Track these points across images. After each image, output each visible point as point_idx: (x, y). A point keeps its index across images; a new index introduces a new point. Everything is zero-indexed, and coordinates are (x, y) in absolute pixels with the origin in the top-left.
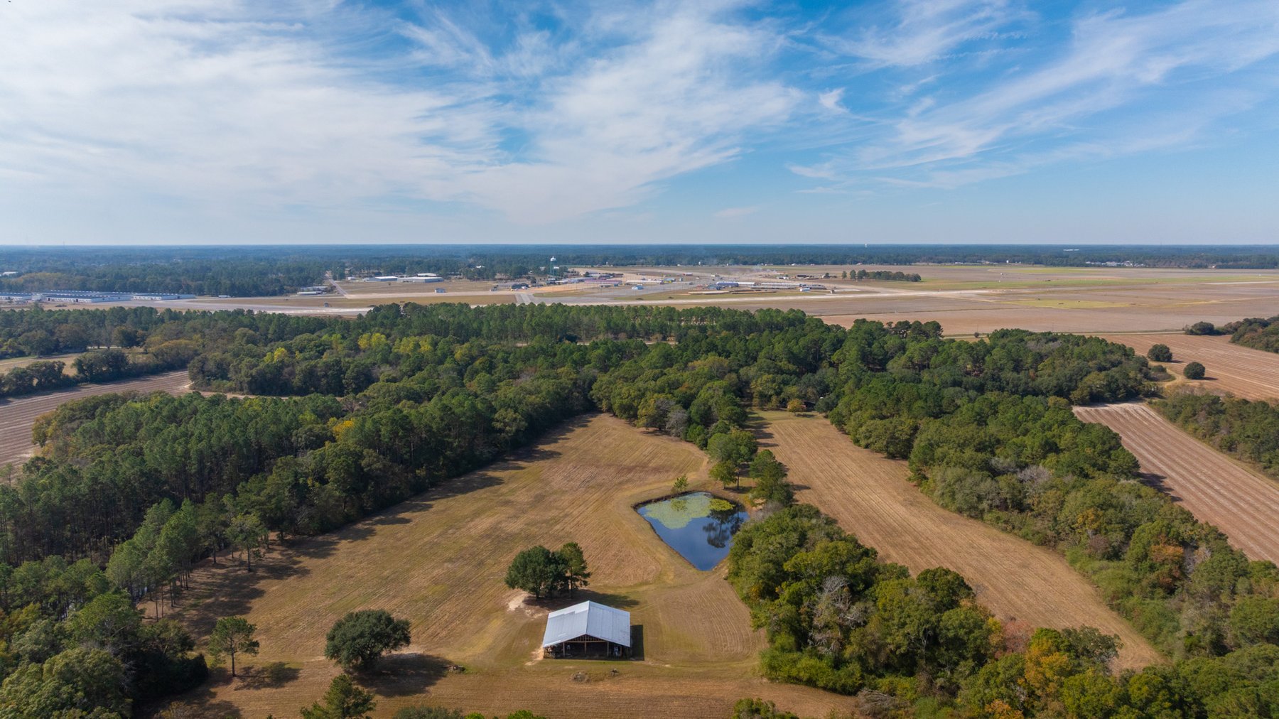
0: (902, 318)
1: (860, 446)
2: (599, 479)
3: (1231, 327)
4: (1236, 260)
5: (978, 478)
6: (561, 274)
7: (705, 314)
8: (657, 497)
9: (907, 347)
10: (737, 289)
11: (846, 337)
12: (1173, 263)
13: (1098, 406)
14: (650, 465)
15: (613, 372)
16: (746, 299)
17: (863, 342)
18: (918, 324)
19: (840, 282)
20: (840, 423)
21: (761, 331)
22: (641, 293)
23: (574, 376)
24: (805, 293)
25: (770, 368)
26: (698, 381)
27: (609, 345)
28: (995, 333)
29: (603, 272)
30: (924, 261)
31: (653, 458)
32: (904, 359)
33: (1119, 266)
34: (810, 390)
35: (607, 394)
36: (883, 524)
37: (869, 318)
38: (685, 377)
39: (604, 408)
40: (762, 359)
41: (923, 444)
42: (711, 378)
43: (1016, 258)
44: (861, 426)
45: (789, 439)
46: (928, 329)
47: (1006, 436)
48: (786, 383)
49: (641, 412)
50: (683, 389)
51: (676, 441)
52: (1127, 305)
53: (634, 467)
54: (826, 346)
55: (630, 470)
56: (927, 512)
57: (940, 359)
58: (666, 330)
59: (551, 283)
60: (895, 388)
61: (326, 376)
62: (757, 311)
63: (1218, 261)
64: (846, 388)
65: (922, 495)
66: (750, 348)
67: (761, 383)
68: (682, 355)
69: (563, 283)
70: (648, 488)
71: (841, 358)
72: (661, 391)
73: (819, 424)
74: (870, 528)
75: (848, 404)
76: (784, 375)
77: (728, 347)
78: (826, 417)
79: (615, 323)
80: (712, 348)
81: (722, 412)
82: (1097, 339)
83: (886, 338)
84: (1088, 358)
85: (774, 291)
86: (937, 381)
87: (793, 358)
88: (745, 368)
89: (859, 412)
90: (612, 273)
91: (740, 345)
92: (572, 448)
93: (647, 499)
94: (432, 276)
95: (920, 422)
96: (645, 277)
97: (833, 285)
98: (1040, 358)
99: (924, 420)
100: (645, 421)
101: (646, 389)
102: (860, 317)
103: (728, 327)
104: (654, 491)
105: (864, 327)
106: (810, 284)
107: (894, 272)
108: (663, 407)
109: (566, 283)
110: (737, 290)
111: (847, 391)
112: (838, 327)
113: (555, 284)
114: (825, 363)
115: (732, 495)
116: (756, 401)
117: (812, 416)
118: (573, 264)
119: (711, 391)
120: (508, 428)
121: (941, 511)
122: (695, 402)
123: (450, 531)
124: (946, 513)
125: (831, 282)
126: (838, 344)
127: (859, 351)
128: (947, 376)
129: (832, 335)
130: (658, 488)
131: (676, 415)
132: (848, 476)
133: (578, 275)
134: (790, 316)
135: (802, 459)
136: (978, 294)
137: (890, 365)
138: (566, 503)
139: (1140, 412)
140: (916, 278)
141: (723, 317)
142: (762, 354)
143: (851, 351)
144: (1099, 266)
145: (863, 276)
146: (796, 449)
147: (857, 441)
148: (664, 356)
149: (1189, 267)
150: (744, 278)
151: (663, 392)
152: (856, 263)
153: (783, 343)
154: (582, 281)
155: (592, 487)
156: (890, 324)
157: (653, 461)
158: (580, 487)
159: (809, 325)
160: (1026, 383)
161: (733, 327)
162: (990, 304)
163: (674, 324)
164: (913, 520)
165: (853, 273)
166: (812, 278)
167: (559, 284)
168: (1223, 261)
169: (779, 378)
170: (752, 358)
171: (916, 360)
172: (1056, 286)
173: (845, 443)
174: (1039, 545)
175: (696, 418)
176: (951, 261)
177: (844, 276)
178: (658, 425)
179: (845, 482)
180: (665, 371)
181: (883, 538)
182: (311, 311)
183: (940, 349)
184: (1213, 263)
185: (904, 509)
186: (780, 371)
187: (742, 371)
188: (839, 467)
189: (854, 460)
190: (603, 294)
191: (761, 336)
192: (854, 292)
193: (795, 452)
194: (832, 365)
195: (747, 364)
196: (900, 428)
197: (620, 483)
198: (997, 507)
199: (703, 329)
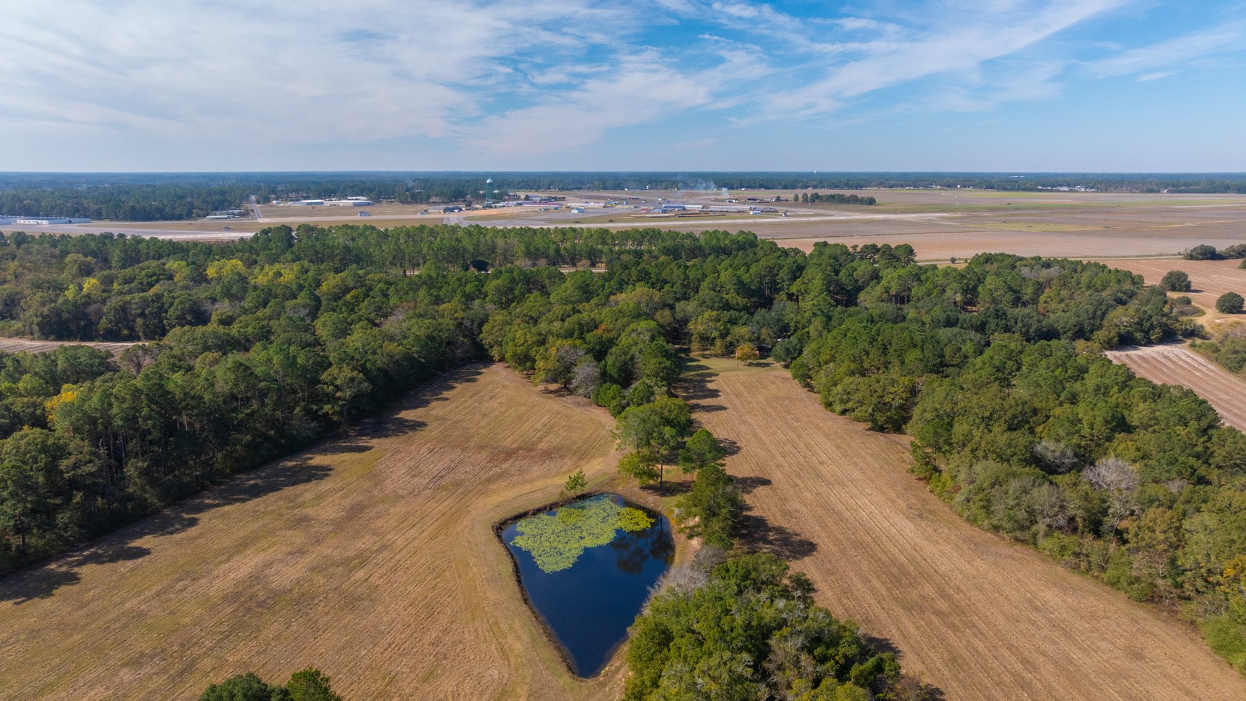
0: (869, 242)
1: (833, 411)
2: (460, 474)
3: (1233, 251)
4: (1186, 184)
5: (1027, 481)
6: (499, 198)
7: (643, 237)
8: (537, 506)
9: (880, 274)
10: (684, 212)
11: (807, 263)
12: (1124, 188)
13: (1128, 350)
14: (540, 446)
15: (515, 308)
16: (692, 222)
17: (829, 268)
18: (887, 247)
19: (791, 206)
20: (805, 379)
21: (705, 256)
22: (582, 216)
23: (459, 315)
24: (755, 216)
25: (714, 302)
26: (619, 321)
27: (515, 274)
28: (977, 258)
29: (544, 195)
30: (874, 186)
31: (546, 434)
32: (879, 289)
33: (1071, 191)
34: (764, 331)
35: (500, 339)
36: (884, 558)
37: (831, 241)
38: (603, 315)
39: (496, 358)
40: (705, 291)
41: (928, 416)
42: (638, 316)
43: (967, 183)
44: (836, 385)
45: (737, 402)
46: (898, 253)
47: (1044, 404)
48: (733, 322)
49: (540, 364)
50: (599, 332)
51: (585, 405)
52: (1101, 228)
53: (516, 450)
54: (783, 274)
55: (510, 454)
56: (947, 531)
57: (923, 289)
58: (594, 255)
59: (487, 206)
60: (879, 330)
61: (142, 315)
62: (702, 233)
63: (1168, 185)
64: (811, 329)
65: (932, 496)
66: (691, 277)
67: (701, 323)
68: (603, 286)
69: (500, 207)
70: (527, 488)
71: (802, 288)
72: (569, 334)
73: (777, 376)
74: (865, 566)
75: (817, 353)
76: (732, 312)
77: (664, 275)
78: (787, 367)
79: (535, 247)
80: (644, 277)
81: (648, 366)
82: (1096, 264)
83: (855, 264)
84: (1100, 288)
85: (723, 214)
86: (927, 319)
87: (742, 287)
88: (682, 302)
89: (831, 365)
90: (554, 196)
91: (678, 273)
92: (437, 418)
93: (522, 511)
94: (363, 199)
95: (918, 380)
96: (588, 200)
97: (785, 209)
98: (1040, 287)
99: (923, 378)
100: (543, 377)
101: (550, 332)
102: (821, 240)
103: (667, 251)
104: (536, 495)
105: (827, 251)
106: (761, 207)
107: (848, 195)
108: (569, 359)
109: (504, 206)
110: (685, 214)
111: (813, 333)
112: (797, 251)
113: (491, 207)
114: (782, 296)
115: (651, 500)
116: (695, 345)
117: (767, 365)
118: (518, 188)
119: (634, 335)
120: (338, 394)
121: (967, 528)
122: (614, 349)
123: (180, 585)
124: (973, 532)
125: (782, 206)
126: (798, 271)
127: (824, 279)
128: (937, 312)
129: (790, 260)
130: (542, 490)
131: (585, 369)
132: (822, 463)
133: (518, 198)
134: (740, 238)
135: (755, 434)
136: (938, 217)
137: (862, 296)
138: (393, 522)
139: (1184, 358)
140: (871, 201)
141: (663, 240)
142: (704, 284)
143: (815, 279)
144: (1051, 191)
145: (816, 199)
146: (746, 418)
147: (829, 405)
148: (580, 287)
149: (1142, 192)
150: (691, 201)
151: (571, 336)
152: (807, 187)
153: (730, 270)
154: (521, 204)
155: (444, 488)
156: (855, 247)
157: (546, 439)
158: (426, 488)
159: (762, 248)
160: (1039, 321)
161: (674, 253)
162: (955, 226)
163: (605, 249)
164: (929, 549)
165: (805, 196)
166: (762, 202)
167: (496, 207)
168: (1173, 186)
169: (726, 315)
170: (689, 290)
171: (893, 292)
172: (1016, 209)
173: (810, 405)
174: (1141, 601)
175: (613, 371)
176: (902, 186)
177: (796, 199)
178: (562, 381)
179: (819, 475)
180: (580, 307)
181: (888, 589)
182: (206, 236)
183: (923, 277)
184: (1166, 188)
185: (911, 525)
186: (727, 306)
187: (680, 306)
188: (807, 446)
189: (827, 436)
190: (539, 217)
191: (704, 261)
192: (807, 215)
193: (745, 422)
194: (791, 297)
195: (685, 297)
196: (892, 390)
197: (488, 480)
198: (1060, 528)
199: (639, 254)
